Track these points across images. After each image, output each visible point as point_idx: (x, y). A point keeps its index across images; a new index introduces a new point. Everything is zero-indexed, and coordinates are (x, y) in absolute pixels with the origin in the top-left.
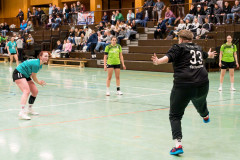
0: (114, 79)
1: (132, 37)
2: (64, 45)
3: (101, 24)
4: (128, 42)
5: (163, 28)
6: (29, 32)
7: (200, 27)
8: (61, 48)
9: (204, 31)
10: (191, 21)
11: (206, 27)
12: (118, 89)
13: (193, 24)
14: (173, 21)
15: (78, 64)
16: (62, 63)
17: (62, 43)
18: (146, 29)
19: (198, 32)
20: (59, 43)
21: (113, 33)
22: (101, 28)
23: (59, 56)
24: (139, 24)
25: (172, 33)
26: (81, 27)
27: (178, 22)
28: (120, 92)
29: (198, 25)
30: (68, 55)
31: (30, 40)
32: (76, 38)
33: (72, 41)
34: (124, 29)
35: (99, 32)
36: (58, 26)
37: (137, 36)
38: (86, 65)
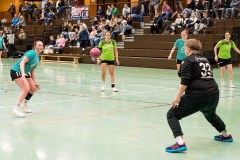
0: (108, 76)
1: (128, 32)
2: (58, 41)
3: (96, 19)
4: (124, 37)
5: (160, 23)
6: (21, 27)
7: (198, 22)
8: (54, 43)
9: (202, 26)
10: (189, 16)
11: (204, 22)
12: (113, 86)
13: (191, 19)
14: (170, 15)
15: (72, 60)
16: (56, 59)
17: (56, 38)
18: (142, 24)
19: (196, 28)
20: (52, 38)
21: (108, 28)
22: (96, 23)
23: (52, 52)
24: (134, 18)
25: (169, 28)
26: (75, 22)
27: (176, 17)
28: (115, 89)
29: (196, 20)
30: (61, 51)
31: (22, 35)
32: (70, 33)
33: (65, 37)
34: (119, 23)
35: (93, 27)
36: (51, 21)
37: (133, 31)
38: (80, 61)
